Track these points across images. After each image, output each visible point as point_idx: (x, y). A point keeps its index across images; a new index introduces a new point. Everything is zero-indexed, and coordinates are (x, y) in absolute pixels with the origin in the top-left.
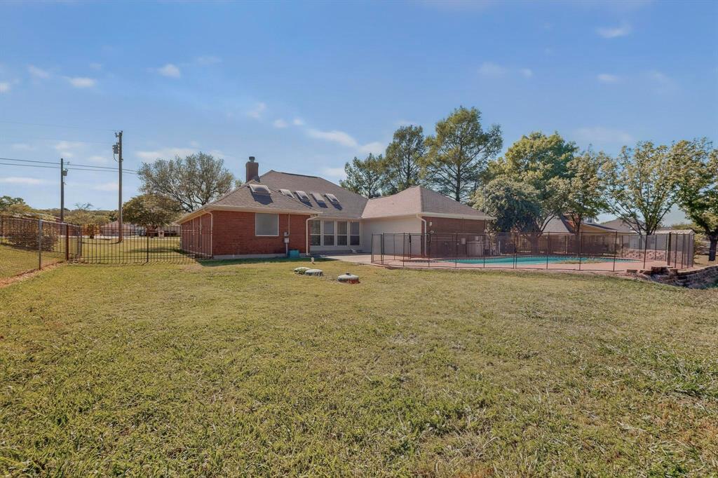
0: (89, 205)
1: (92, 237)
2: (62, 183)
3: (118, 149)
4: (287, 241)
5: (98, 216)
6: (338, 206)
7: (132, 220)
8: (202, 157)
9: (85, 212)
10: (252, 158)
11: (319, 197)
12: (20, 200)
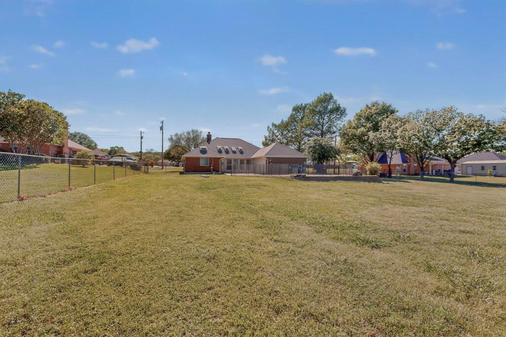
0: (152, 150)
1: (152, 167)
2: (141, 142)
3: (162, 128)
4: (212, 167)
5: (156, 156)
6: (241, 152)
7: (169, 159)
8: (193, 131)
9: (150, 153)
10: (209, 133)
11: (234, 149)
12: (122, 148)
